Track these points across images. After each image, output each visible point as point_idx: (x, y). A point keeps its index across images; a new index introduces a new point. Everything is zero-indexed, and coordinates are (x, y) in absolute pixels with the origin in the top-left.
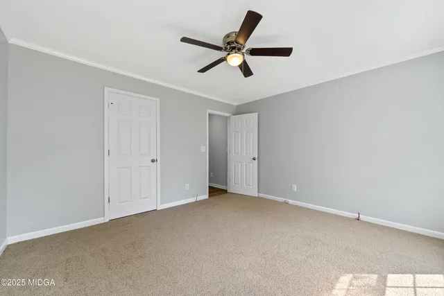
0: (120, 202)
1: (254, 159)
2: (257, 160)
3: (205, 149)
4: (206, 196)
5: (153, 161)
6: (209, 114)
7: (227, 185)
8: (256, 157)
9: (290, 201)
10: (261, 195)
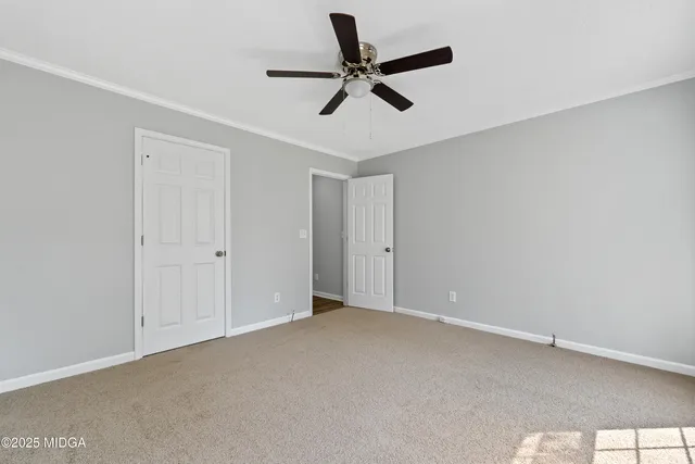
0: (162, 326)
1: (387, 250)
2: (391, 253)
3: (306, 234)
4: (309, 313)
5: (219, 254)
6: (313, 176)
7: (342, 294)
8: (391, 247)
9: (445, 318)
10: (399, 309)
